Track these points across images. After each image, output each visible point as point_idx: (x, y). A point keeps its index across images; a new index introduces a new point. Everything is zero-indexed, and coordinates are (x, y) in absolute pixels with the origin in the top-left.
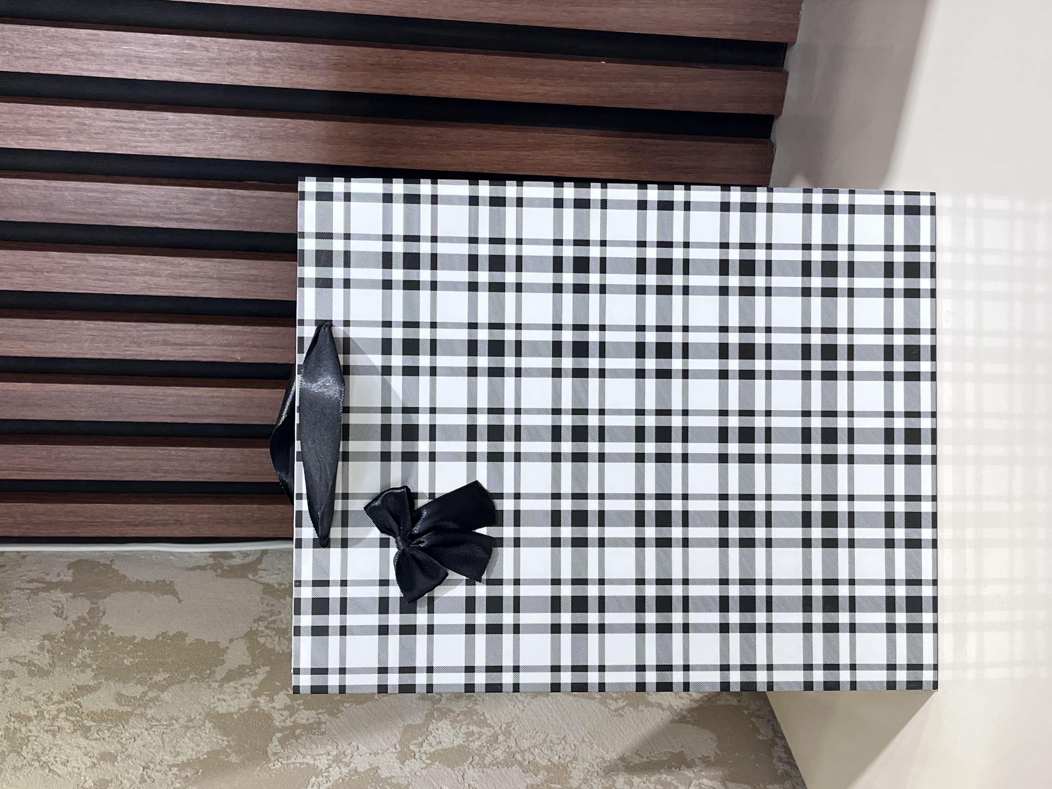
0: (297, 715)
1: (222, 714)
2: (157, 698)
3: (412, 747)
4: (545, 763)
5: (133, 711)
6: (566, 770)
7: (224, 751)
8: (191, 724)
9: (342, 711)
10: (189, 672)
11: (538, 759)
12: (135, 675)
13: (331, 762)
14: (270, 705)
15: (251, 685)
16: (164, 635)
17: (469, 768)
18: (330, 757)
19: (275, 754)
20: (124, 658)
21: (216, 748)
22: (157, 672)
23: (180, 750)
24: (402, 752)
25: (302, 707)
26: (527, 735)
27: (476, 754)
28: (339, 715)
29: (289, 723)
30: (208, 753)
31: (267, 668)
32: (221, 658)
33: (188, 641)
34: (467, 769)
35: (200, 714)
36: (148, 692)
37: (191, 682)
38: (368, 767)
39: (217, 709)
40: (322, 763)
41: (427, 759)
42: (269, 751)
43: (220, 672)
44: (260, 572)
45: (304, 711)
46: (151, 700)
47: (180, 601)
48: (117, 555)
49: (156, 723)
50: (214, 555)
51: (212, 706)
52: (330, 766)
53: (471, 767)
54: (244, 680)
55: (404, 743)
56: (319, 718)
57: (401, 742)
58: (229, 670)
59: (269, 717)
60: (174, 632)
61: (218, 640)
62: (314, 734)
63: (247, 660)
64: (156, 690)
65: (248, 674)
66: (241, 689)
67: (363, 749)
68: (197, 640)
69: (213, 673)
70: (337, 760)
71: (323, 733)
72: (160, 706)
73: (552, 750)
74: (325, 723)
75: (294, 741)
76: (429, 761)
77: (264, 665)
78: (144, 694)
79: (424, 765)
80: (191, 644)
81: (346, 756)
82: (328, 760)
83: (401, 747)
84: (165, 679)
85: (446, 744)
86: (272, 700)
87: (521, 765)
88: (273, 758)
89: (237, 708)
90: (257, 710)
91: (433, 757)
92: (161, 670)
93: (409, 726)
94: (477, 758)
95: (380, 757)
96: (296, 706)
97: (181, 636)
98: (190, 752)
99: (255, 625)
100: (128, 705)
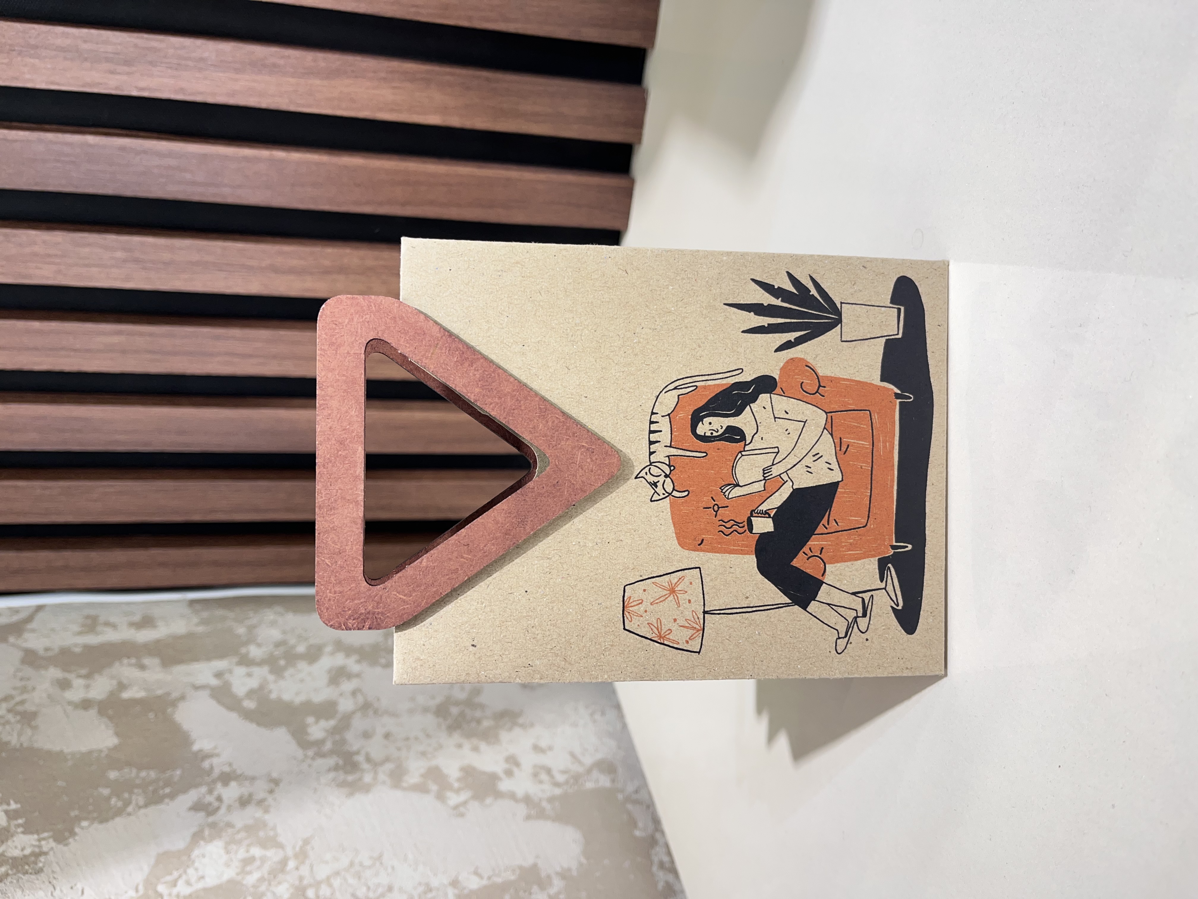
3: (161, 888)
9: (77, 835)
25: (20, 830)
26: (328, 856)
28: (71, 840)
44: (25, 634)
45: (21, 835)
55: (150, 883)
56: (40, 847)
57: (147, 881)
62: (26, 873)
71: (39, 871)
74: (46, 854)
83: (145, 889)
85: (210, 882)
93: (166, 853)
96: (13, 828)
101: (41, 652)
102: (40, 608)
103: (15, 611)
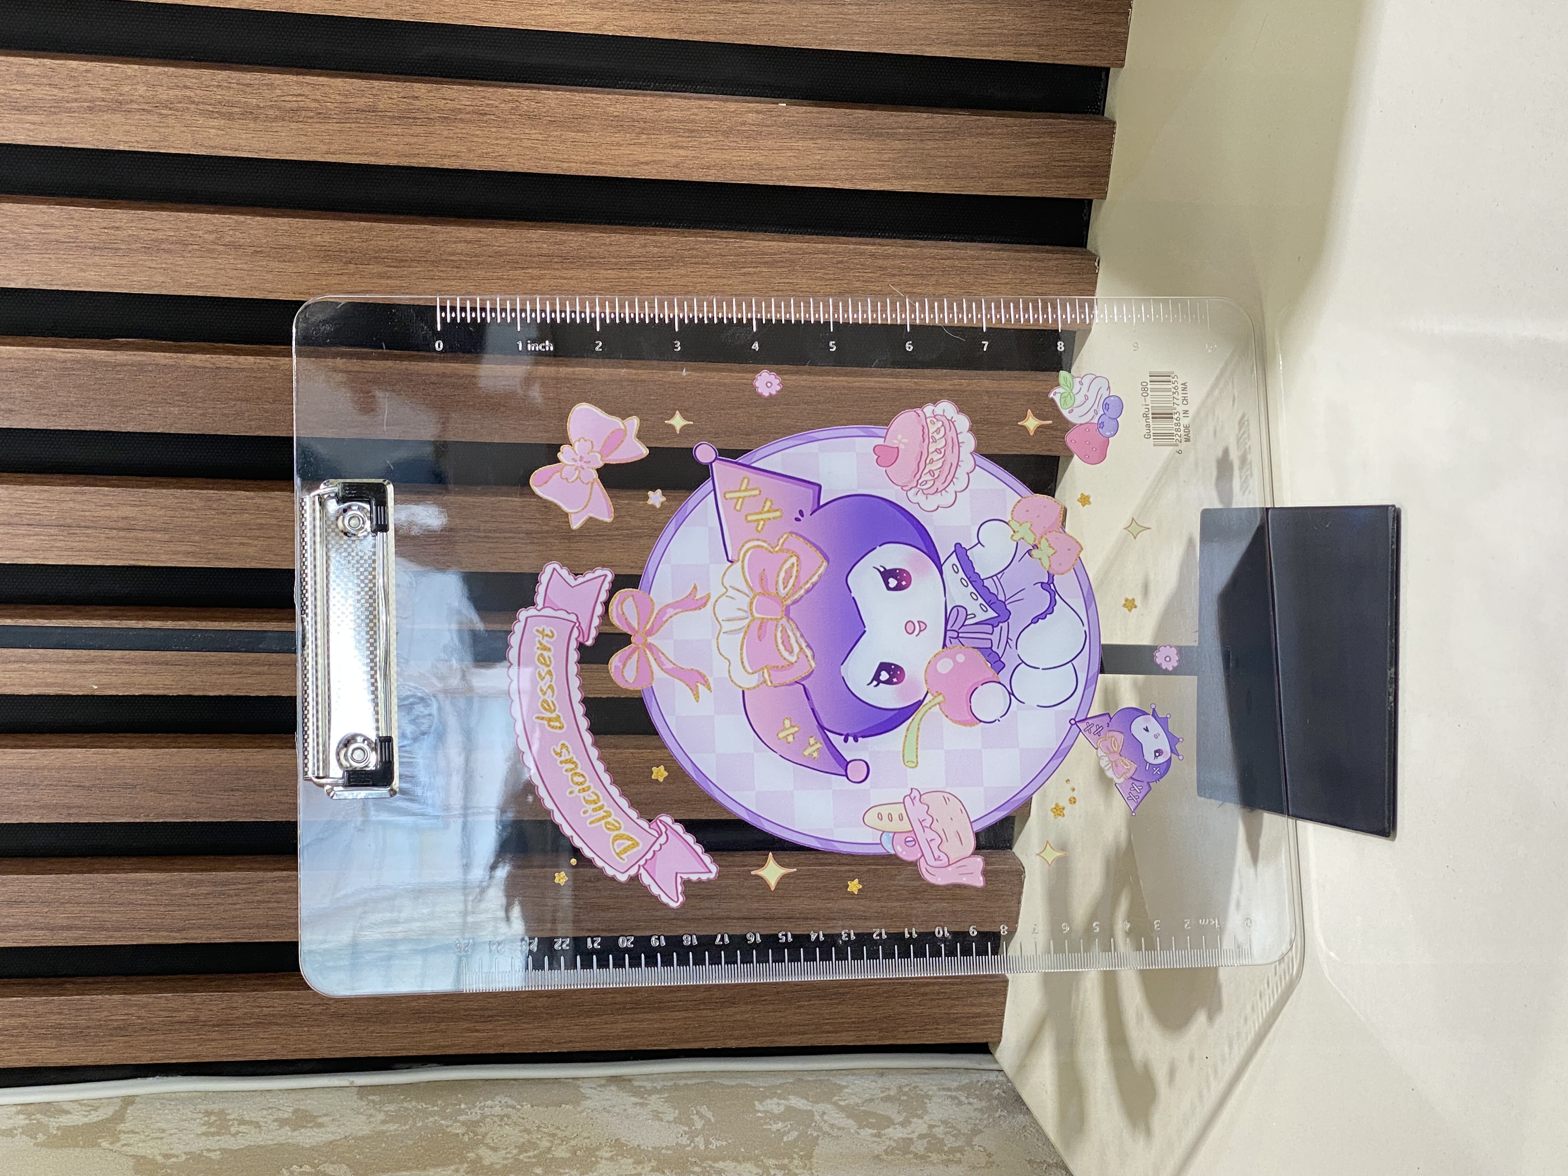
44: (122, 1136)
101: (160, 1160)
102: (128, 1101)
103: (93, 1106)
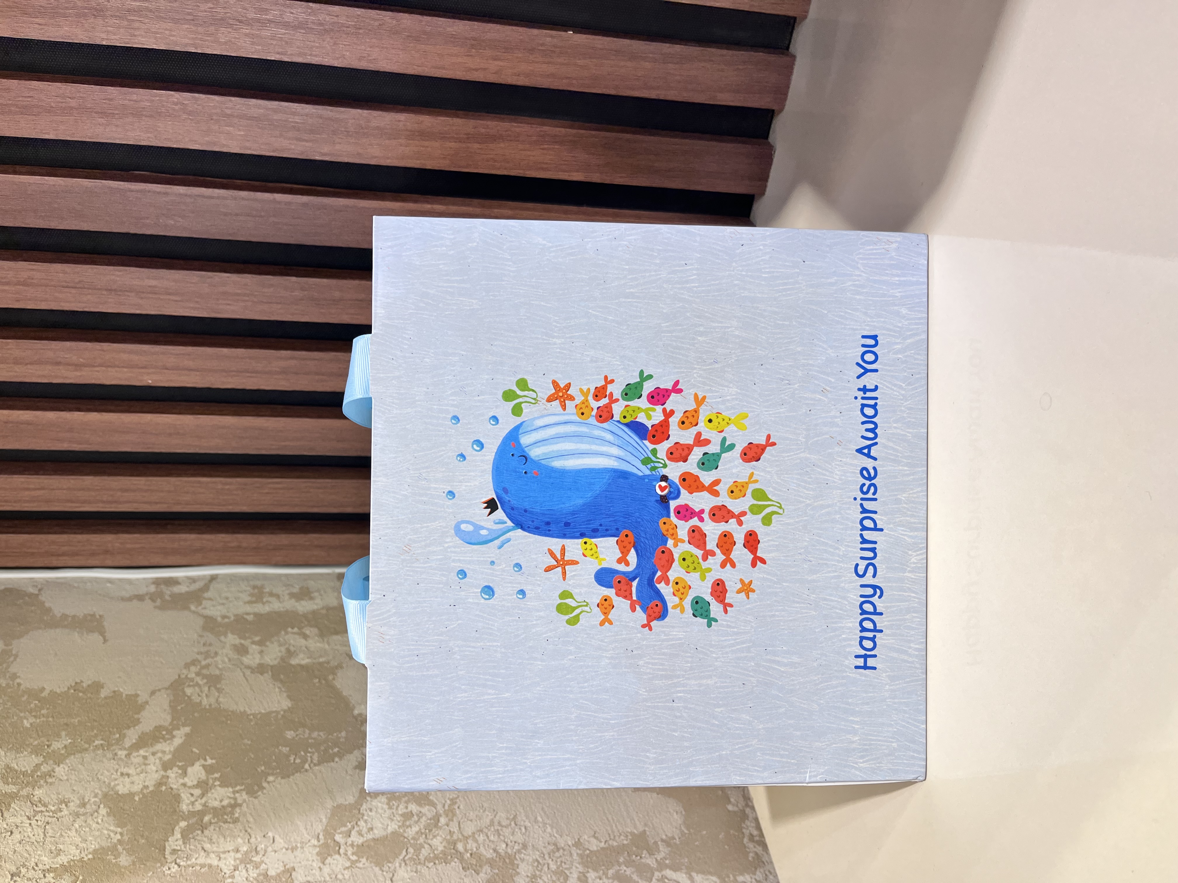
0: (209, 795)
1: (123, 796)
2: (50, 774)
3: (338, 838)
4: (489, 854)
5: (19, 791)
6: (512, 864)
7: (113, 849)
8: (82, 810)
9: (264, 788)
10: (96, 736)
11: (482, 849)
12: (32, 740)
13: (238, 862)
14: (181, 781)
15: (164, 752)
16: (77, 687)
17: (400, 866)
18: (239, 855)
19: (174, 851)
20: (25, 718)
21: (104, 844)
22: (59, 736)
23: (61, 847)
24: (326, 845)
25: (217, 783)
26: (472, 815)
27: (412, 845)
28: (260, 793)
29: (198, 807)
30: (95, 851)
31: (187, 729)
32: (136, 716)
33: (103, 693)
34: (398, 868)
35: (96, 796)
36: (42, 764)
37: (94, 750)
38: (282, 869)
39: (118, 788)
40: (227, 863)
41: (353, 854)
42: (167, 847)
43: (132, 736)
44: (204, 602)
45: (218, 788)
46: (44, 776)
47: (105, 641)
48: (48, 582)
49: (43, 809)
50: (157, 582)
51: (112, 784)
52: (236, 869)
53: (403, 864)
54: (159, 747)
55: (329, 833)
56: (235, 799)
57: (326, 832)
58: (142, 733)
59: (177, 798)
60: (90, 682)
61: (139, 692)
62: (226, 822)
63: (165, 719)
64: (51, 762)
65: (163, 738)
66: (151, 759)
67: (280, 842)
68: (114, 692)
69: (123, 737)
70: (246, 860)
71: (236, 821)
72: (51, 784)
73: (499, 835)
74: (240, 805)
75: (199, 832)
76: (354, 858)
77: (184, 725)
78: (38, 766)
79: (348, 864)
80: (106, 698)
81: (257, 853)
82: (235, 860)
83: (325, 838)
84: (65, 747)
85: (378, 833)
86: (185, 774)
87: (462, 860)
88: (170, 858)
89: (141, 786)
90: (164, 788)
91: (362, 850)
92: (63, 733)
93: (339, 806)
94: (411, 850)
95: (298, 853)
96: (211, 781)
97: (97, 686)
98: (73, 851)
99: (185, 671)
100: (14, 784)
101: (219, 619)
102: (213, 578)
